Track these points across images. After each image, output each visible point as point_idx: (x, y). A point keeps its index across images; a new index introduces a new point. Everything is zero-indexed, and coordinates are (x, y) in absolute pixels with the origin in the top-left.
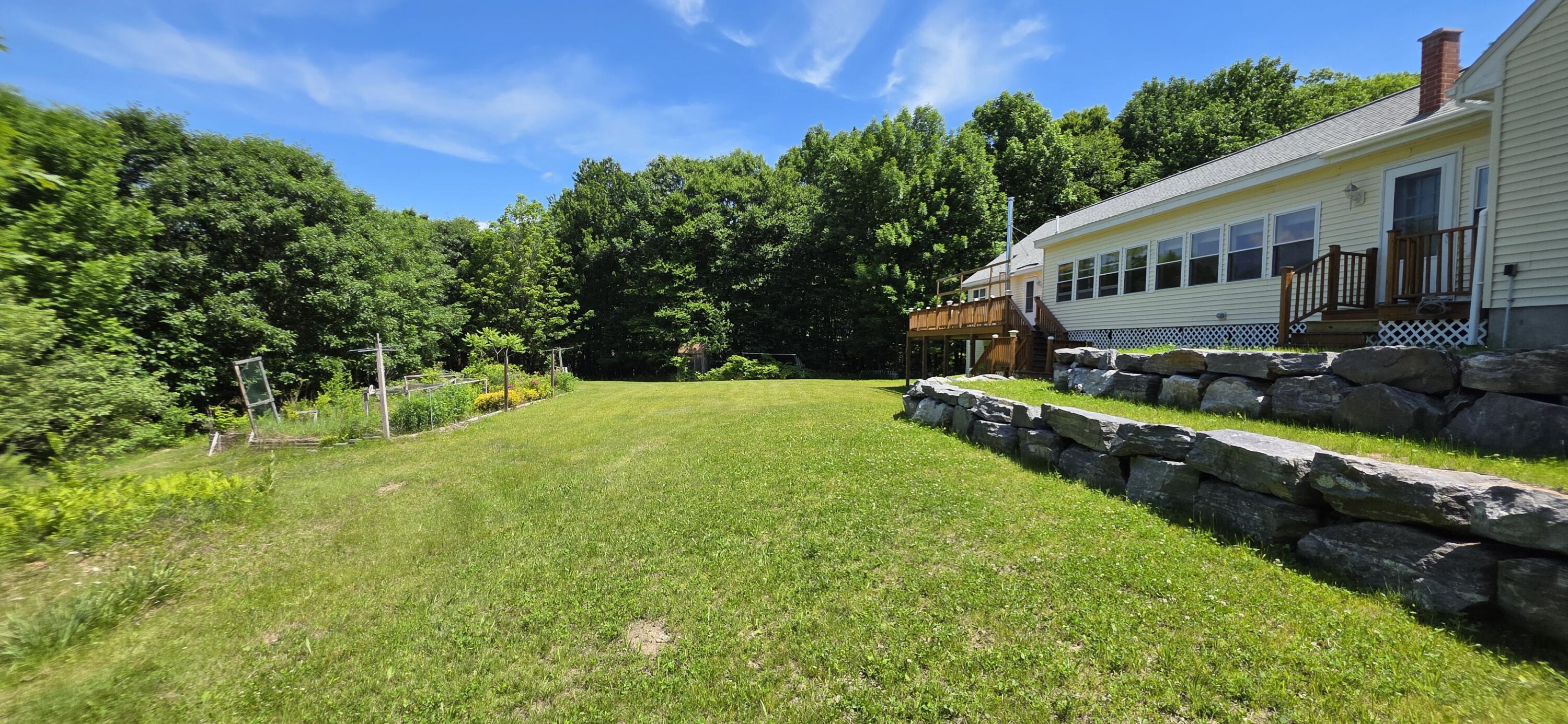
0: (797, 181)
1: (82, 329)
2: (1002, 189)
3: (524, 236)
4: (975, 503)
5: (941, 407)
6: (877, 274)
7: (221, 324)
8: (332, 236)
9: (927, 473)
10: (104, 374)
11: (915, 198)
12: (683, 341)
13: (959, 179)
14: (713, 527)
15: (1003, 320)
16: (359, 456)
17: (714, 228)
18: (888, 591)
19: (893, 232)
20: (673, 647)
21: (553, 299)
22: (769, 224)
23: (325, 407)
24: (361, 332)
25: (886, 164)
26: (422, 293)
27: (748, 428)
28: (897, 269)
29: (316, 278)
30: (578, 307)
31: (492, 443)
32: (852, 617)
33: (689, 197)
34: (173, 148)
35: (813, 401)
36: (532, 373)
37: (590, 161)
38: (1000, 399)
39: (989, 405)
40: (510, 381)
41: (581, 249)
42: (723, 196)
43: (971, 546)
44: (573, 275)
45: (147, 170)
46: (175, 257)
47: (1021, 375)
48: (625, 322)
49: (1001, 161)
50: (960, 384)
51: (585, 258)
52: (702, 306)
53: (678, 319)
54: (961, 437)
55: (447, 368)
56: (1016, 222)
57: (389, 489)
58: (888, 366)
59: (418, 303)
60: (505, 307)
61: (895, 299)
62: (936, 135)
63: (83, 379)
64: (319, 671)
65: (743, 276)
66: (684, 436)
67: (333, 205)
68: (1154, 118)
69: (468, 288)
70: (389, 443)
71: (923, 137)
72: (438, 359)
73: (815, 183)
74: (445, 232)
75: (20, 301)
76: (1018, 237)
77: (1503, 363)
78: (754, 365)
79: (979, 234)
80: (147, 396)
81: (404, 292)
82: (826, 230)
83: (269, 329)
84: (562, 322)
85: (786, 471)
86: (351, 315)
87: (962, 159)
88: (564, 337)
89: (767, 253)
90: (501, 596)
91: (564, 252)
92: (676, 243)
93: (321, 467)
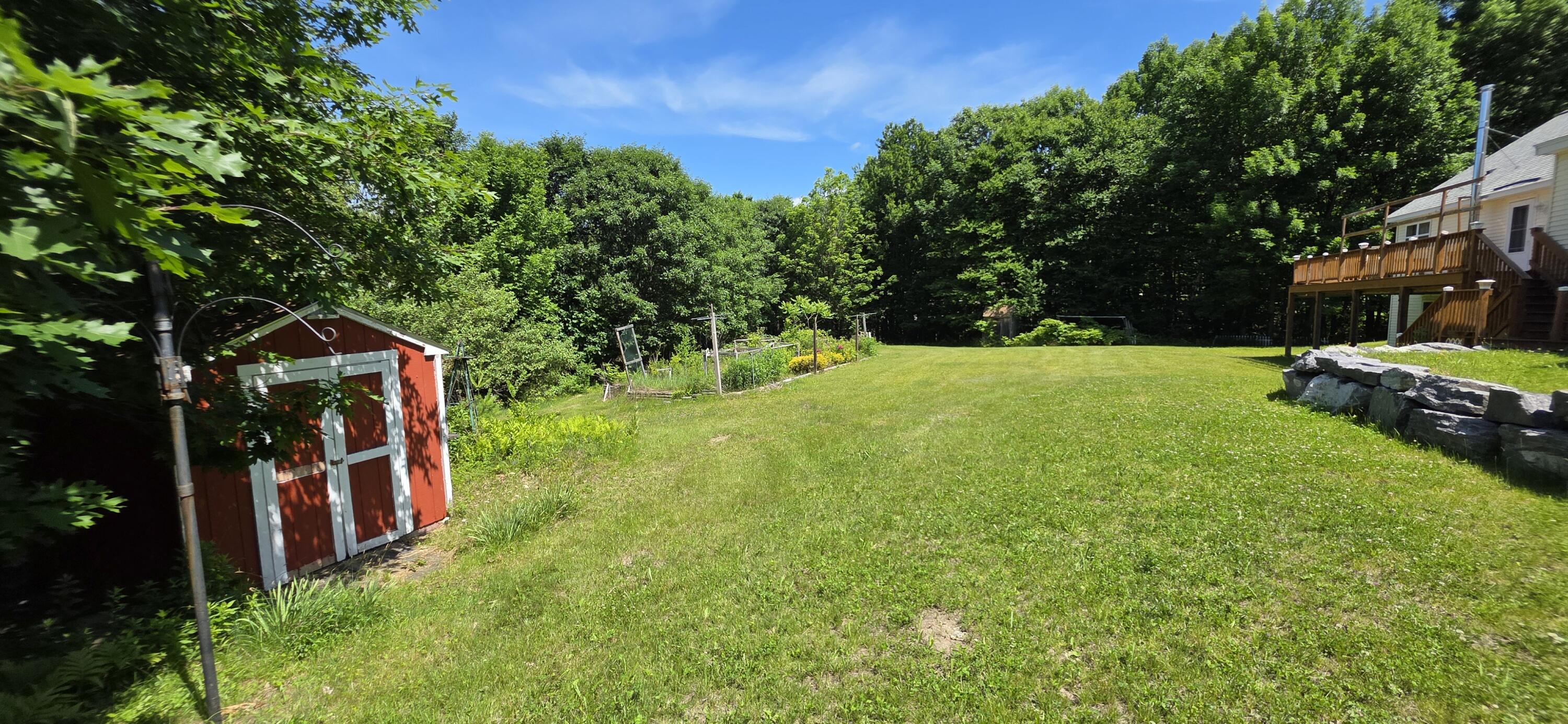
0: (1130, 112)
1: (531, 305)
2: (1466, 77)
3: (832, 207)
4: (1413, 529)
5: (1350, 388)
6: (1244, 215)
7: (609, 298)
8: (680, 222)
9: (1328, 479)
10: (541, 338)
11: (1309, 109)
12: (989, 305)
13: (1387, 73)
14: (1018, 514)
15: (1464, 265)
16: (699, 409)
17: (1025, 180)
18: (1265, 638)
19: (1271, 159)
20: (969, 649)
21: (858, 266)
22: (1092, 168)
23: (677, 366)
24: (702, 303)
25: (1261, 72)
26: (748, 266)
27: (1064, 402)
28: (1275, 207)
29: (669, 258)
30: (881, 273)
31: (802, 403)
32: (1209, 662)
33: (998, 148)
34: (577, 164)
35: (1149, 373)
36: (838, 338)
37: (893, 126)
38: (1461, 380)
39: (1439, 389)
40: (818, 345)
41: (884, 215)
42: (1036, 143)
43: (1413, 594)
44: (877, 242)
45: (563, 183)
46: (580, 247)
47: (1498, 344)
48: (927, 286)
49: (1466, 37)
50: (1382, 356)
51: (888, 224)
52: (1011, 266)
53: (983, 281)
54: (1386, 429)
55: (767, 332)
56: (1494, 122)
57: (718, 440)
58: (1257, 330)
59: (744, 275)
60: (815, 275)
61: (1271, 244)
62: (1346, 20)
63: (530, 342)
64: (656, 598)
65: (1059, 230)
66: (988, 407)
67: (680, 195)
69: (785, 259)
70: (721, 399)
71: (1323, 26)
72: (761, 325)
73: (1156, 111)
74: (766, 210)
75: (497, 287)
76: (1496, 143)
78: (1071, 329)
79: (1420, 148)
80: (565, 355)
81: (734, 267)
82: (1170, 167)
83: (639, 301)
84: (866, 288)
85: (1112, 457)
86: (694, 289)
87: (1392, 45)
88: (868, 303)
89: (1089, 202)
90: (801, 556)
91: (868, 219)
92: (982, 200)
93: (672, 416)
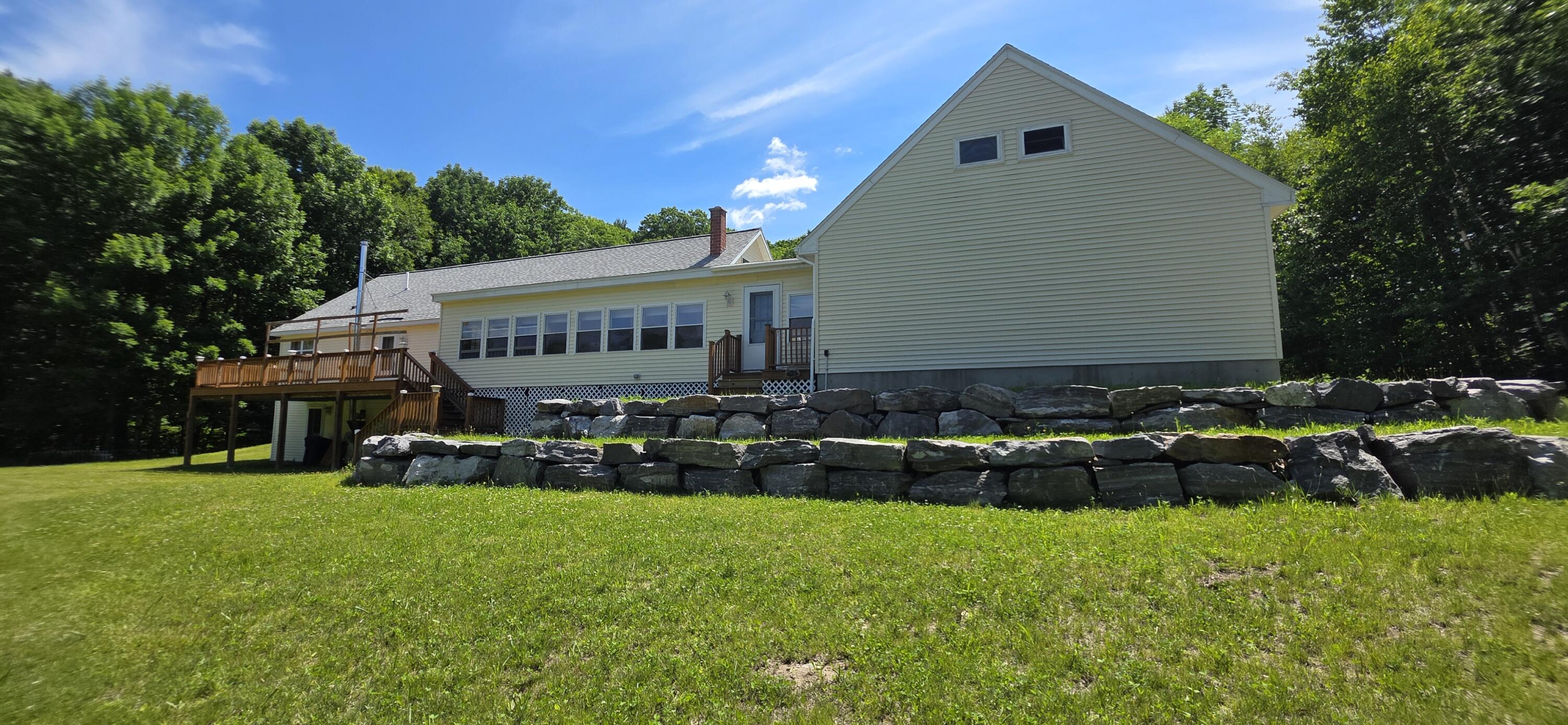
2: (309, 227)
6: (99, 304)
11: (180, 209)
13: (254, 202)
15: (395, 375)
19: (138, 248)
25: (132, 150)
28: (140, 301)
39: (565, 449)
54: (533, 485)
62: (214, 136)
68: (459, 199)
77: (895, 396)
79: (278, 276)
